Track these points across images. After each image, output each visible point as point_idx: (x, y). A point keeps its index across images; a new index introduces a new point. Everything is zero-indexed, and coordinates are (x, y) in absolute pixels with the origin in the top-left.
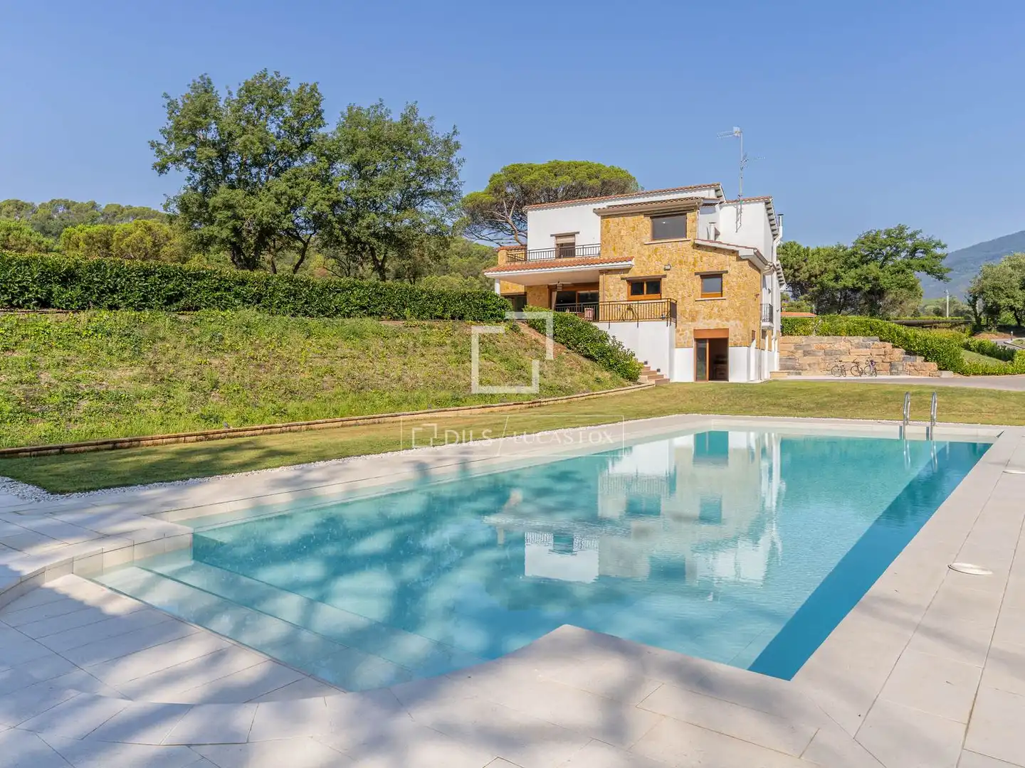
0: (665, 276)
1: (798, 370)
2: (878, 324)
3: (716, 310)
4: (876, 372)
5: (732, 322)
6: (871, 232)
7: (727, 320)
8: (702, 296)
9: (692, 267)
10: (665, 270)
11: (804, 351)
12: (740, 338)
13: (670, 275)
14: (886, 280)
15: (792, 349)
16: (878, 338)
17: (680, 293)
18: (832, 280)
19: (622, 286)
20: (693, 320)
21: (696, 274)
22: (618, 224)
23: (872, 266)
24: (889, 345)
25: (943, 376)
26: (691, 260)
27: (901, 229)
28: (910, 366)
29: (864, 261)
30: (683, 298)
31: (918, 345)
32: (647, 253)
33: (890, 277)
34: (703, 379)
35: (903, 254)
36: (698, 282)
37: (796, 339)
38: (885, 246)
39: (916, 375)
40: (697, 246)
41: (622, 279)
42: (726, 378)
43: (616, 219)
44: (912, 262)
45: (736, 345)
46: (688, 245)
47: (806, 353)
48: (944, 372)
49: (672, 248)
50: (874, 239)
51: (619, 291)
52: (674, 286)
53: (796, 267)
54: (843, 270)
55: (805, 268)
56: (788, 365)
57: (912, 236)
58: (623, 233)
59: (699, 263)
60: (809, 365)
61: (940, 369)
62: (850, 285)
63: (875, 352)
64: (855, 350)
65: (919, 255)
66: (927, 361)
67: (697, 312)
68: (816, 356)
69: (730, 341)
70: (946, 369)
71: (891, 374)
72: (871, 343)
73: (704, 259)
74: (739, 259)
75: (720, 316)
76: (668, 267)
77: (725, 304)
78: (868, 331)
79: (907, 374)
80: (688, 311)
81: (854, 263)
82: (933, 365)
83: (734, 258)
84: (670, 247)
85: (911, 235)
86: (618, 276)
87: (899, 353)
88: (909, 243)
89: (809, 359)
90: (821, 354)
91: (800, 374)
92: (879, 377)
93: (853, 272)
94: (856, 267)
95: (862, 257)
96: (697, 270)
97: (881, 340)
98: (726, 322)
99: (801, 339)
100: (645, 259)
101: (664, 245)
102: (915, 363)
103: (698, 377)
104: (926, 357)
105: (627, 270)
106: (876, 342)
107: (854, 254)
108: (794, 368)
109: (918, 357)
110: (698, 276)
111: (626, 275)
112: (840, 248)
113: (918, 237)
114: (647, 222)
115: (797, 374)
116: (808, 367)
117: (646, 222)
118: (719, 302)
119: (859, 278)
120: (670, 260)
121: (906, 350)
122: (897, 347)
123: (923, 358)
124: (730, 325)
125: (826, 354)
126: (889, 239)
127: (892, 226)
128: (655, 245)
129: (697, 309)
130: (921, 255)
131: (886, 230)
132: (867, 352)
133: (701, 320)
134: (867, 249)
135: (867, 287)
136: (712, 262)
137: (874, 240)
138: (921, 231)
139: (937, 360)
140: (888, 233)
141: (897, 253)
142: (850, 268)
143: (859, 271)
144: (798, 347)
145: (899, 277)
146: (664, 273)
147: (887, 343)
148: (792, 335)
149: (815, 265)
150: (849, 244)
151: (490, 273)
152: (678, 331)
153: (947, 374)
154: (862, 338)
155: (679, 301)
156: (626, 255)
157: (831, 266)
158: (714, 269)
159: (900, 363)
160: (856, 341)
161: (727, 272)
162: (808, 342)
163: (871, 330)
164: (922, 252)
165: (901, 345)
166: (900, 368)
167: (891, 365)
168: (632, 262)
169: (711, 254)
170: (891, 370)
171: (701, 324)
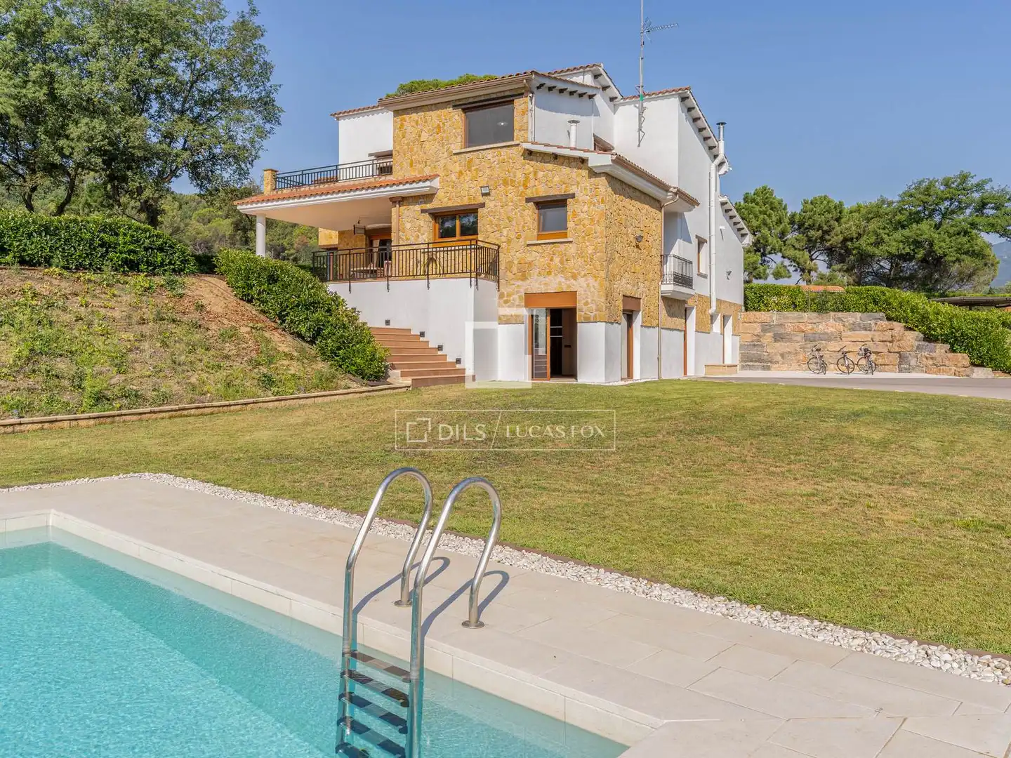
0: (483, 205)
1: (766, 363)
2: (884, 295)
3: (557, 260)
4: (872, 367)
5: (582, 281)
6: (923, 181)
7: (574, 277)
8: (539, 237)
9: (521, 188)
10: (483, 195)
11: (775, 334)
12: (594, 307)
13: (490, 203)
14: (943, 244)
15: (758, 330)
16: (881, 314)
17: (505, 233)
18: (872, 244)
19: (422, 223)
20: (524, 278)
21: (528, 200)
22: (417, 124)
23: (924, 226)
24: (898, 327)
25: (974, 376)
26: (520, 176)
27: (964, 178)
28: (927, 358)
29: (916, 218)
30: (509, 241)
31: (941, 326)
32: (458, 169)
33: (948, 240)
34: (542, 376)
35: (968, 211)
36: (530, 212)
37: (763, 316)
38: (943, 200)
39: (935, 373)
40: (530, 154)
41: (423, 211)
42: (573, 375)
43: (414, 116)
44: (978, 220)
45: (588, 320)
46: (515, 153)
47: (778, 338)
48: (976, 369)
49: (493, 158)
50: (927, 189)
51: (419, 231)
52: (495, 221)
53: (825, 228)
54: (887, 231)
55: (838, 229)
56: (752, 357)
57: (979, 186)
58: (424, 136)
59: (532, 182)
60: (782, 355)
61: (973, 364)
62: (894, 251)
63: (878, 336)
64: (850, 333)
65: (989, 211)
66: (954, 351)
67: (530, 263)
68: (790, 340)
69: (578, 313)
70: (981, 365)
71: (900, 371)
72: (872, 322)
73: (540, 174)
74: (593, 173)
75: (563, 271)
76: (485, 191)
77: (572, 249)
78: (871, 306)
79: (922, 371)
80: (516, 262)
81: (899, 222)
82: (963, 358)
83: (585, 173)
84: (490, 157)
85: (977, 185)
86: (418, 208)
87: (912, 338)
88: (976, 196)
89: (782, 347)
90: (798, 338)
91: (768, 368)
92: (878, 375)
93: (898, 235)
94: (903, 227)
95: (910, 214)
96: (529, 194)
97: (889, 319)
98: (572, 281)
99: (771, 317)
100: (454, 178)
101: (480, 154)
102: (933, 355)
103: (536, 374)
104: (952, 346)
105: (428, 197)
106: (879, 322)
107: (901, 210)
108: (760, 360)
109: (939, 345)
110: (531, 204)
111: (429, 206)
112: (883, 202)
113: (987, 187)
114: (457, 117)
115: (764, 368)
116: (779, 358)
117: (455, 119)
118: (562, 247)
119: (906, 241)
120: (490, 177)
121: (924, 333)
122: (911, 329)
123: (948, 346)
124: (579, 285)
125: (806, 339)
126: (948, 189)
127: (953, 173)
128: (468, 155)
129: (530, 259)
130: (993, 212)
131: (944, 179)
132: (867, 336)
133: (536, 277)
134: (917, 203)
135: (920, 254)
136: (551, 181)
137: (927, 192)
138: (990, 180)
139: (968, 349)
140: (947, 184)
141: (961, 209)
142: (896, 229)
143: (906, 232)
144: (766, 328)
145: (959, 240)
146: (481, 199)
147: (894, 323)
148: (760, 310)
149: (850, 226)
150: (894, 197)
151: (244, 207)
152: (501, 296)
153: (980, 373)
154: (859, 315)
155: (503, 245)
156: (427, 171)
157: (872, 226)
158: (555, 192)
159: (913, 353)
160: (851, 320)
161: (573, 196)
162: (782, 321)
163: (876, 303)
164: (993, 208)
165: (917, 327)
166: (913, 362)
167: (900, 357)
168: (436, 183)
169: (550, 166)
170: (900, 363)
171: (537, 284)
